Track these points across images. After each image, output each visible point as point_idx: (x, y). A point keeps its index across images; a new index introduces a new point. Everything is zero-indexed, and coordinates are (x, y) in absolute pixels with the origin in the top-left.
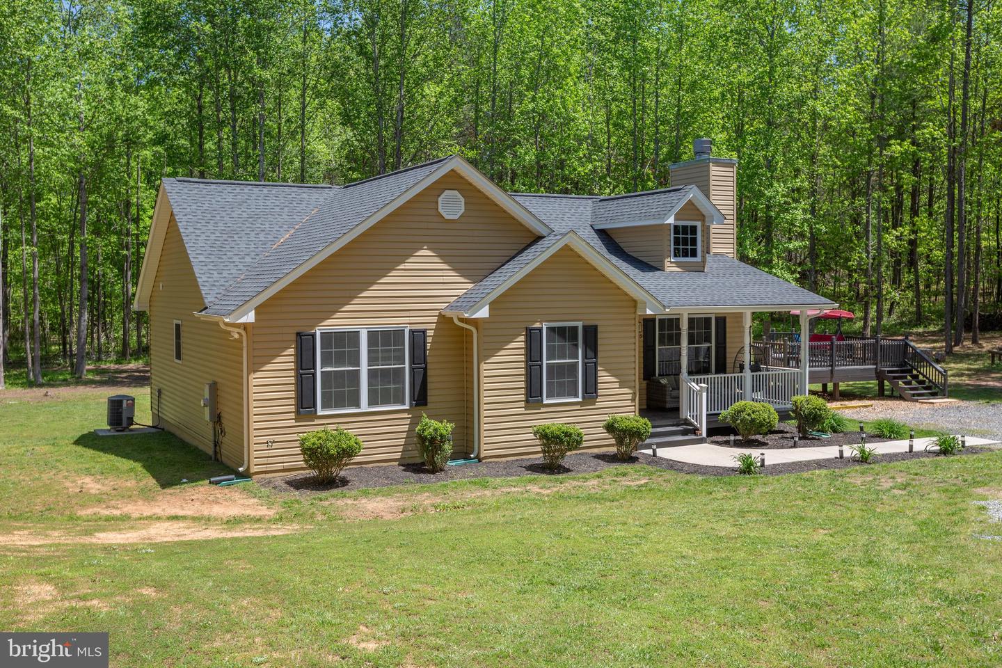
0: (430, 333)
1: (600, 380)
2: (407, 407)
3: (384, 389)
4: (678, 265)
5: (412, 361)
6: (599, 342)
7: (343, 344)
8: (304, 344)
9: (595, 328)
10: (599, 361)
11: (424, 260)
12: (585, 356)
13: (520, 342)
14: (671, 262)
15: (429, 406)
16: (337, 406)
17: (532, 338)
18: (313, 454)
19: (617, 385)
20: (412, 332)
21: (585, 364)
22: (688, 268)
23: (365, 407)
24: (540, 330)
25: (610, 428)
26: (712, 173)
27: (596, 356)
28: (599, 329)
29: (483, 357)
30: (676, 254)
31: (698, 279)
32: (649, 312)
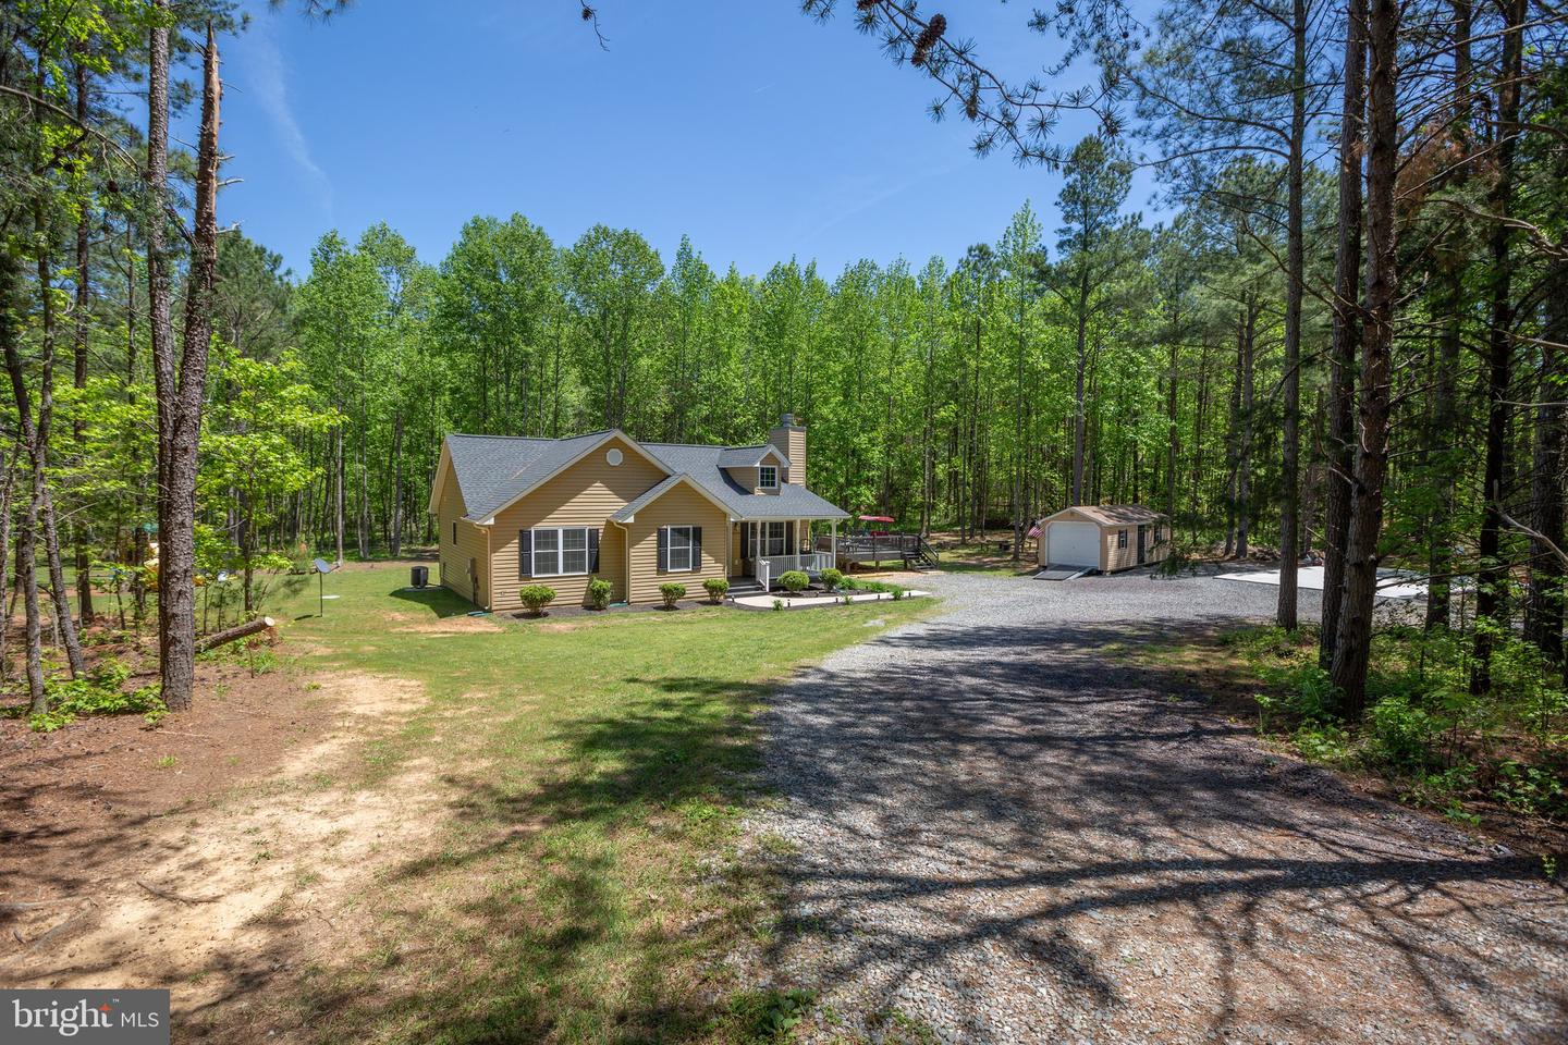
0: (601, 531)
1: (703, 558)
2: (586, 573)
3: (573, 563)
4: (763, 491)
5: (590, 547)
6: (703, 537)
7: (548, 538)
8: (524, 537)
9: (700, 529)
10: (703, 547)
11: (598, 489)
12: (694, 545)
13: (654, 537)
14: (759, 490)
15: (600, 573)
16: (545, 572)
17: (662, 535)
18: (528, 599)
19: (714, 561)
20: (590, 531)
21: (694, 550)
22: (770, 493)
23: (561, 573)
24: (666, 530)
25: (705, 586)
26: (789, 435)
27: (700, 545)
28: (703, 530)
29: (632, 545)
30: (762, 484)
31: (773, 499)
32: (732, 520)
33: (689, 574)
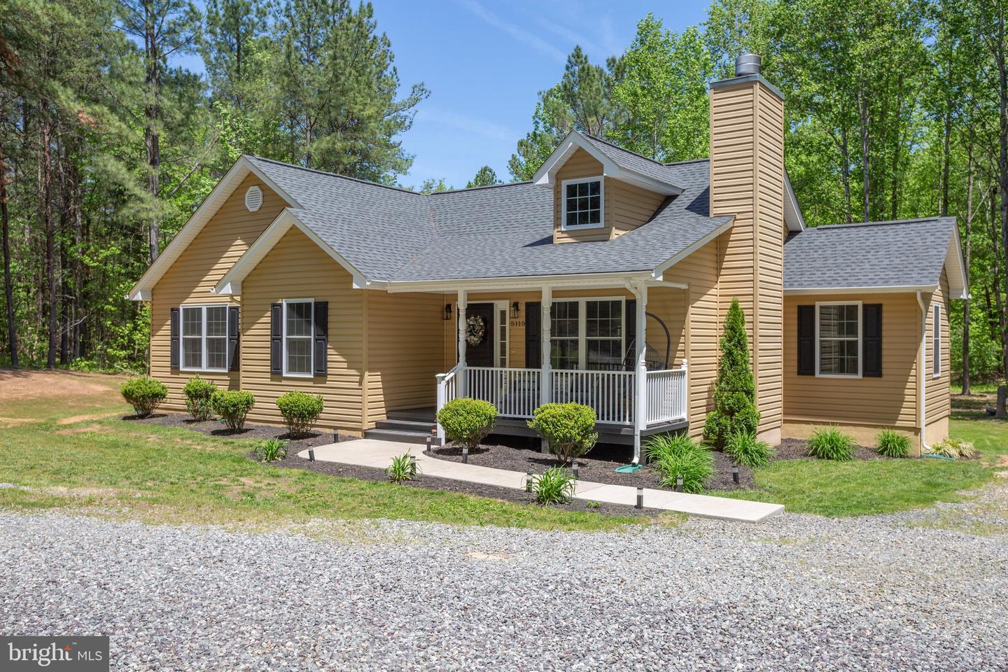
0: (240, 310)
1: (329, 358)
2: (227, 371)
5: (230, 332)
6: (330, 319)
8: (175, 318)
9: (326, 304)
10: (330, 338)
11: (239, 248)
12: (316, 333)
13: (267, 318)
14: (563, 232)
17: (276, 314)
19: (345, 365)
20: (230, 309)
21: (316, 341)
23: (204, 368)
24: (281, 306)
27: (326, 332)
28: (330, 306)
30: (571, 220)
32: (355, 286)
33: (311, 384)
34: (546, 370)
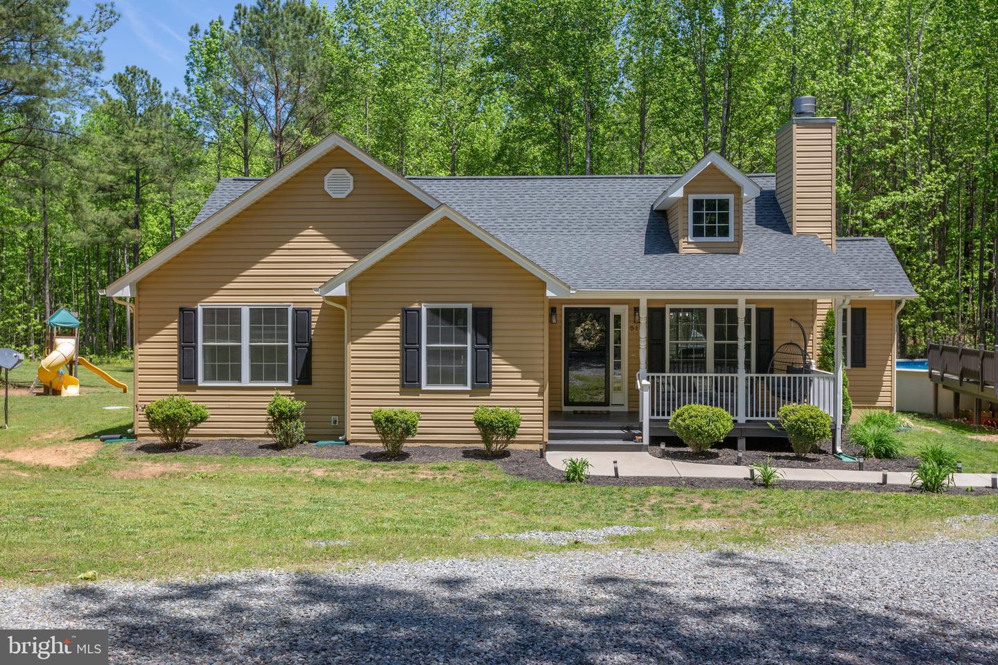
0: (314, 312)
1: (494, 368)
2: (289, 384)
3: (266, 364)
4: (698, 245)
5: (295, 339)
6: (494, 326)
7: (225, 319)
8: (186, 317)
9: (489, 310)
10: (494, 347)
11: (310, 240)
12: (475, 342)
13: (395, 323)
14: (689, 243)
15: (314, 385)
16: (220, 379)
17: (410, 320)
19: (519, 375)
20: (296, 311)
21: (475, 350)
22: (714, 250)
23: (246, 381)
24: (419, 311)
26: (796, 137)
27: (489, 341)
28: (494, 312)
29: (353, 338)
30: (698, 232)
31: (719, 263)
32: (549, 294)
33: (467, 397)
34: (741, 375)
